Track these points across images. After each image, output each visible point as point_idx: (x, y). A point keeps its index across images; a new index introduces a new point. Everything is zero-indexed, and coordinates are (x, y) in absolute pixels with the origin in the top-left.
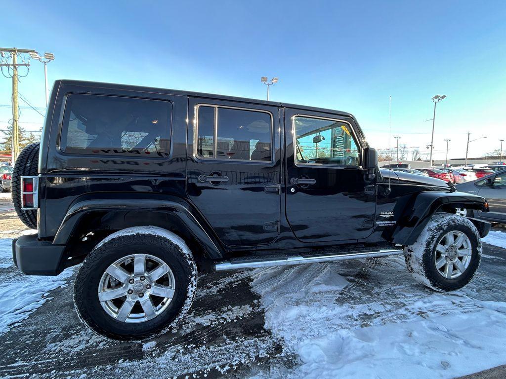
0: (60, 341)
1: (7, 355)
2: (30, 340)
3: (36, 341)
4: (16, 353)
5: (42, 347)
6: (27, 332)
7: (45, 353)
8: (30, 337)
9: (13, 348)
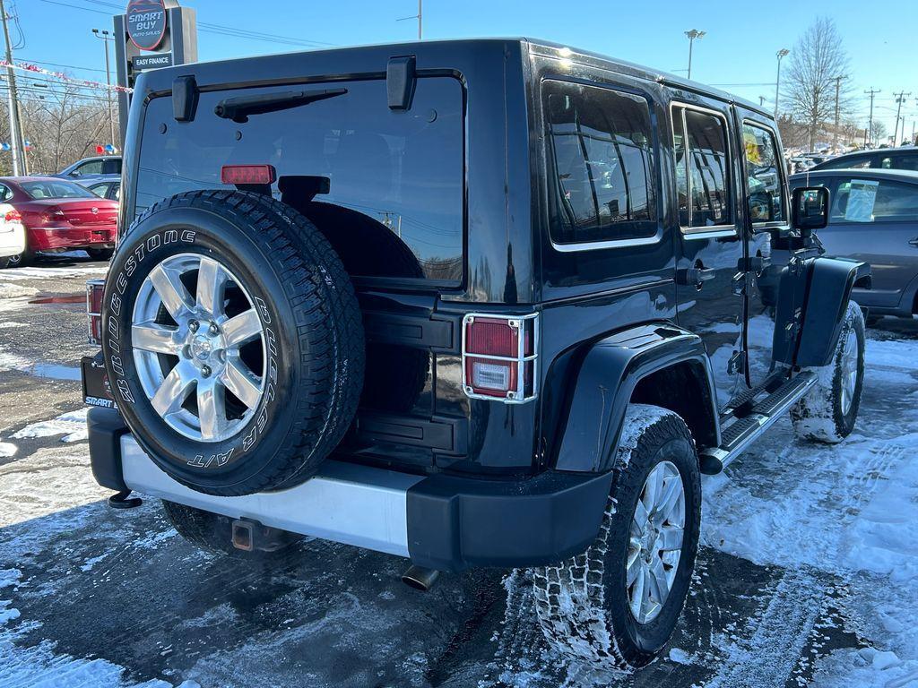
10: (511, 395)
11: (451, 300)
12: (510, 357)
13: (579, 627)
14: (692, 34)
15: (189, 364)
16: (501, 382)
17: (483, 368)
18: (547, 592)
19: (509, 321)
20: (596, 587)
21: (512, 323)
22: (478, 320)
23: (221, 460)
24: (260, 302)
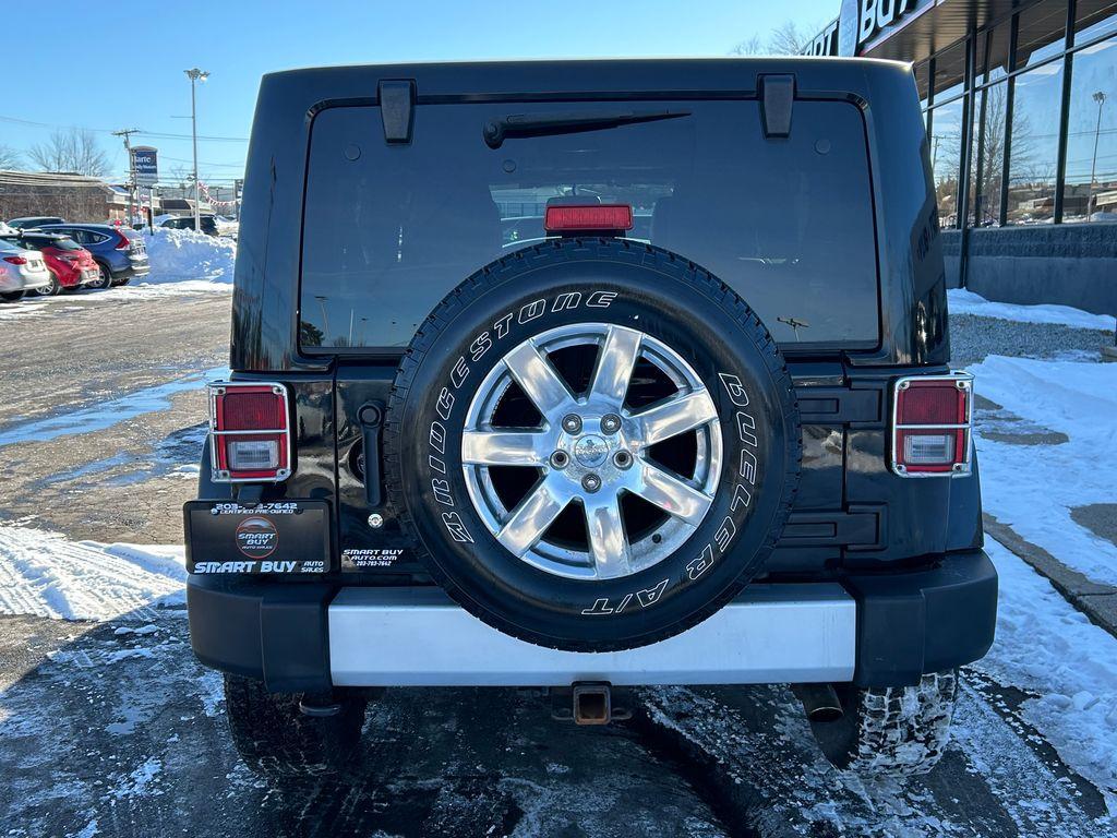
10: (958, 468)
11: (868, 364)
12: (957, 423)
13: (918, 730)
14: (194, 74)
15: (562, 477)
16: (943, 454)
17: (916, 440)
18: (886, 698)
19: (958, 383)
20: (948, 679)
21: (961, 384)
22: (914, 385)
23: (645, 599)
24: (728, 380)
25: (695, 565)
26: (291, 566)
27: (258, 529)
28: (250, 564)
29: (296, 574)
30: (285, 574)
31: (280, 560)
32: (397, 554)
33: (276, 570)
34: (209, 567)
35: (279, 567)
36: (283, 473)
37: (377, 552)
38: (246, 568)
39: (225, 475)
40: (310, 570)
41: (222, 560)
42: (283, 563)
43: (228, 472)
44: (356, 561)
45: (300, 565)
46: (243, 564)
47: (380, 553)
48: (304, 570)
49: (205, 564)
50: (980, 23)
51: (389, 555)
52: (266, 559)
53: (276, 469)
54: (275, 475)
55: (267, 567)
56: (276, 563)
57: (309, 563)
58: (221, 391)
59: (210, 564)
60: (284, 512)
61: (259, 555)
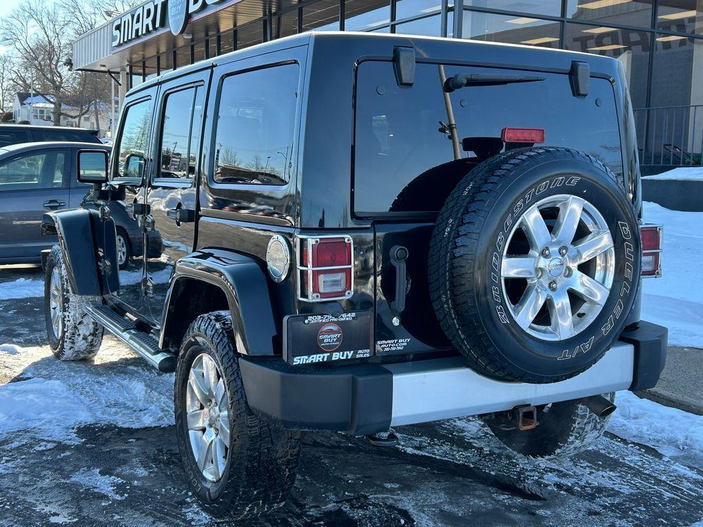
0: (613, 489)
1: (674, 509)
2: (639, 510)
3: (634, 505)
4: (664, 505)
5: (634, 496)
6: (632, 522)
7: (638, 489)
8: (635, 512)
9: (662, 512)
10: (658, 273)
12: (656, 249)
19: (658, 228)
24: (623, 225)
25: (605, 327)
26: (350, 354)
27: (331, 332)
28: (326, 355)
29: (353, 359)
30: (347, 360)
31: (343, 351)
32: (407, 342)
33: (342, 358)
34: (302, 360)
35: (343, 356)
36: (349, 293)
37: (396, 341)
38: (323, 359)
39: (317, 296)
40: (362, 356)
41: (309, 354)
42: (345, 353)
43: (319, 294)
44: (383, 348)
45: (355, 353)
46: (322, 356)
47: (397, 342)
48: (358, 356)
49: (299, 358)
50: (274, 10)
51: (403, 342)
52: (336, 351)
53: (345, 291)
54: (344, 295)
55: (336, 356)
56: (342, 353)
57: (360, 351)
58: (317, 242)
59: (303, 357)
60: (347, 319)
61: (331, 349)
